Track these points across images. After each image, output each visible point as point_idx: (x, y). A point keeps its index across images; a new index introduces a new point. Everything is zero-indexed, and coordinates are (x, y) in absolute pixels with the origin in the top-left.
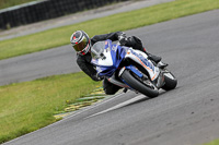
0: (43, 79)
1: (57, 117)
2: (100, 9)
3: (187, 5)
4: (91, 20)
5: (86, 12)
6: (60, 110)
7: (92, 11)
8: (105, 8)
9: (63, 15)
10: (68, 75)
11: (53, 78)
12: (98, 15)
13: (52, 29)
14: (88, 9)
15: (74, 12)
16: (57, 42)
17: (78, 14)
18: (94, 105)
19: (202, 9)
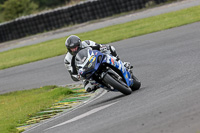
0: (6, 95)
1: (19, 129)
2: (58, 30)
3: (138, 27)
4: (51, 41)
5: (45, 33)
6: (22, 123)
7: (51, 32)
8: (63, 29)
9: (24, 36)
10: (29, 91)
11: (15, 93)
12: (57, 36)
13: (14, 49)
14: (48, 30)
15: (35, 33)
16: (19, 60)
17: (38, 35)
18: (53, 118)
19: (151, 30)
